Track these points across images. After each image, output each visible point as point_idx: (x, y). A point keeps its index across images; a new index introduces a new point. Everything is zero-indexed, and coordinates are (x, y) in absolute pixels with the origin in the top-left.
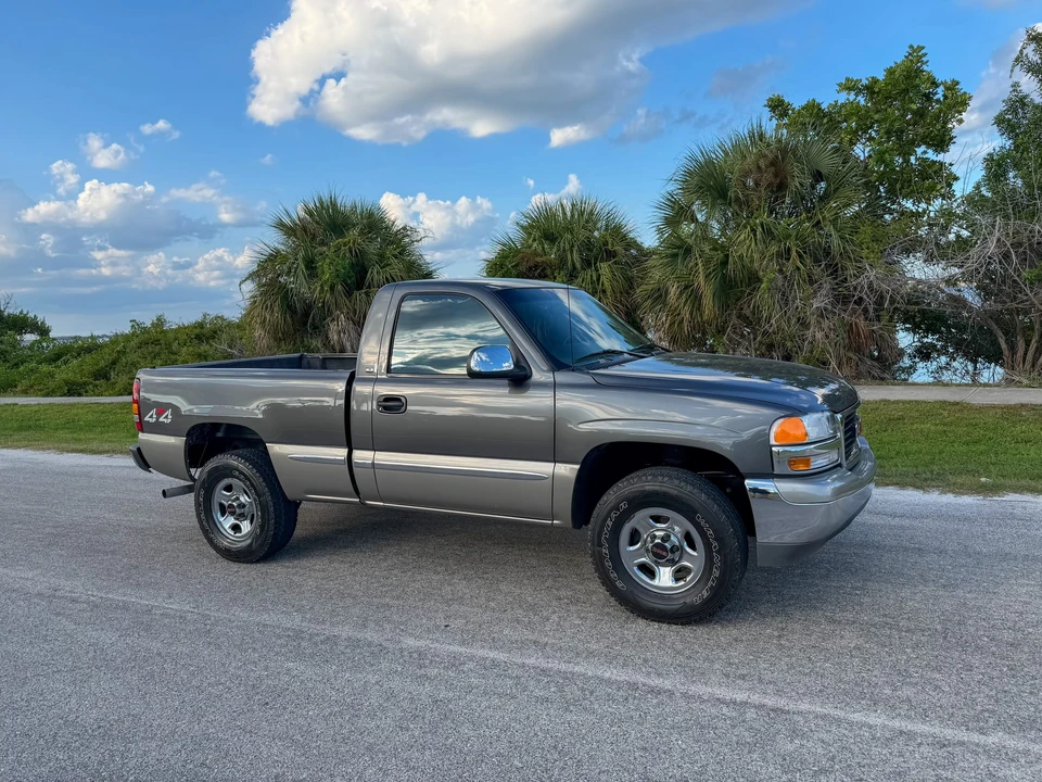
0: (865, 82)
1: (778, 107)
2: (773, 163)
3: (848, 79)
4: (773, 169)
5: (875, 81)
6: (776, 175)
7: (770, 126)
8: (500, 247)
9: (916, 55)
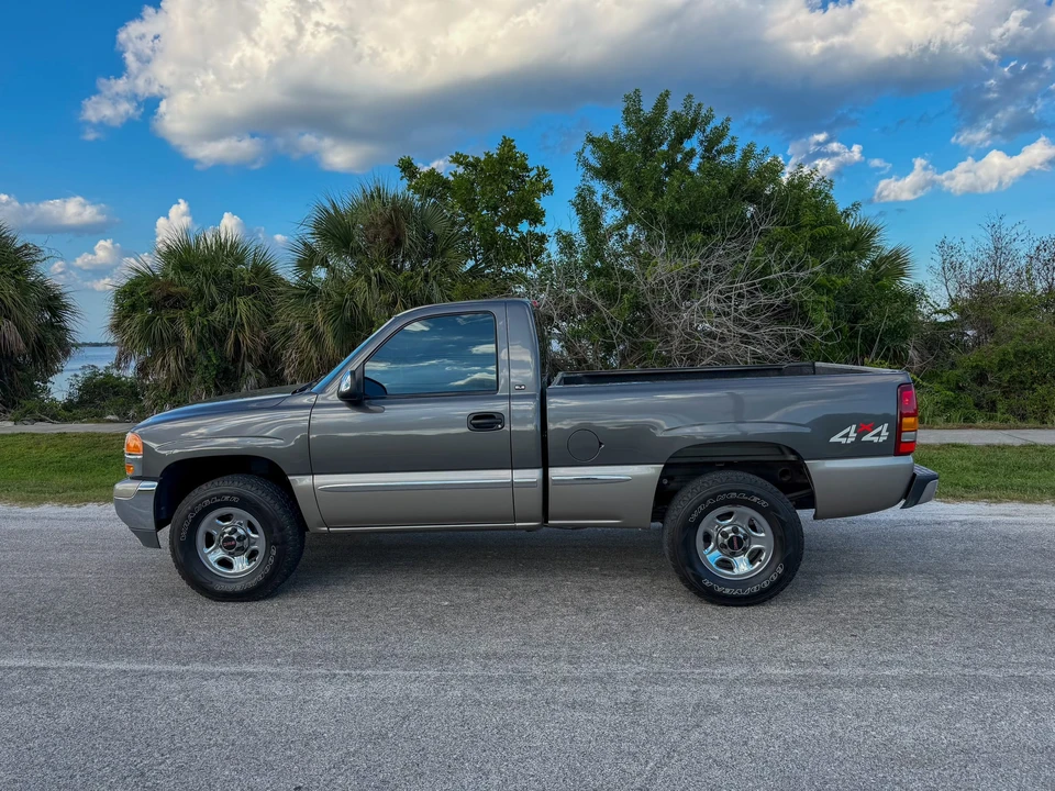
0: (471, 159)
1: (407, 168)
2: (389, 221)
3: (457, 154)
4: (389, 226)
5: (478, 160)
6: (393, 233)
7: (398, 187)
8: (135, 274)
9: (507, 144)
